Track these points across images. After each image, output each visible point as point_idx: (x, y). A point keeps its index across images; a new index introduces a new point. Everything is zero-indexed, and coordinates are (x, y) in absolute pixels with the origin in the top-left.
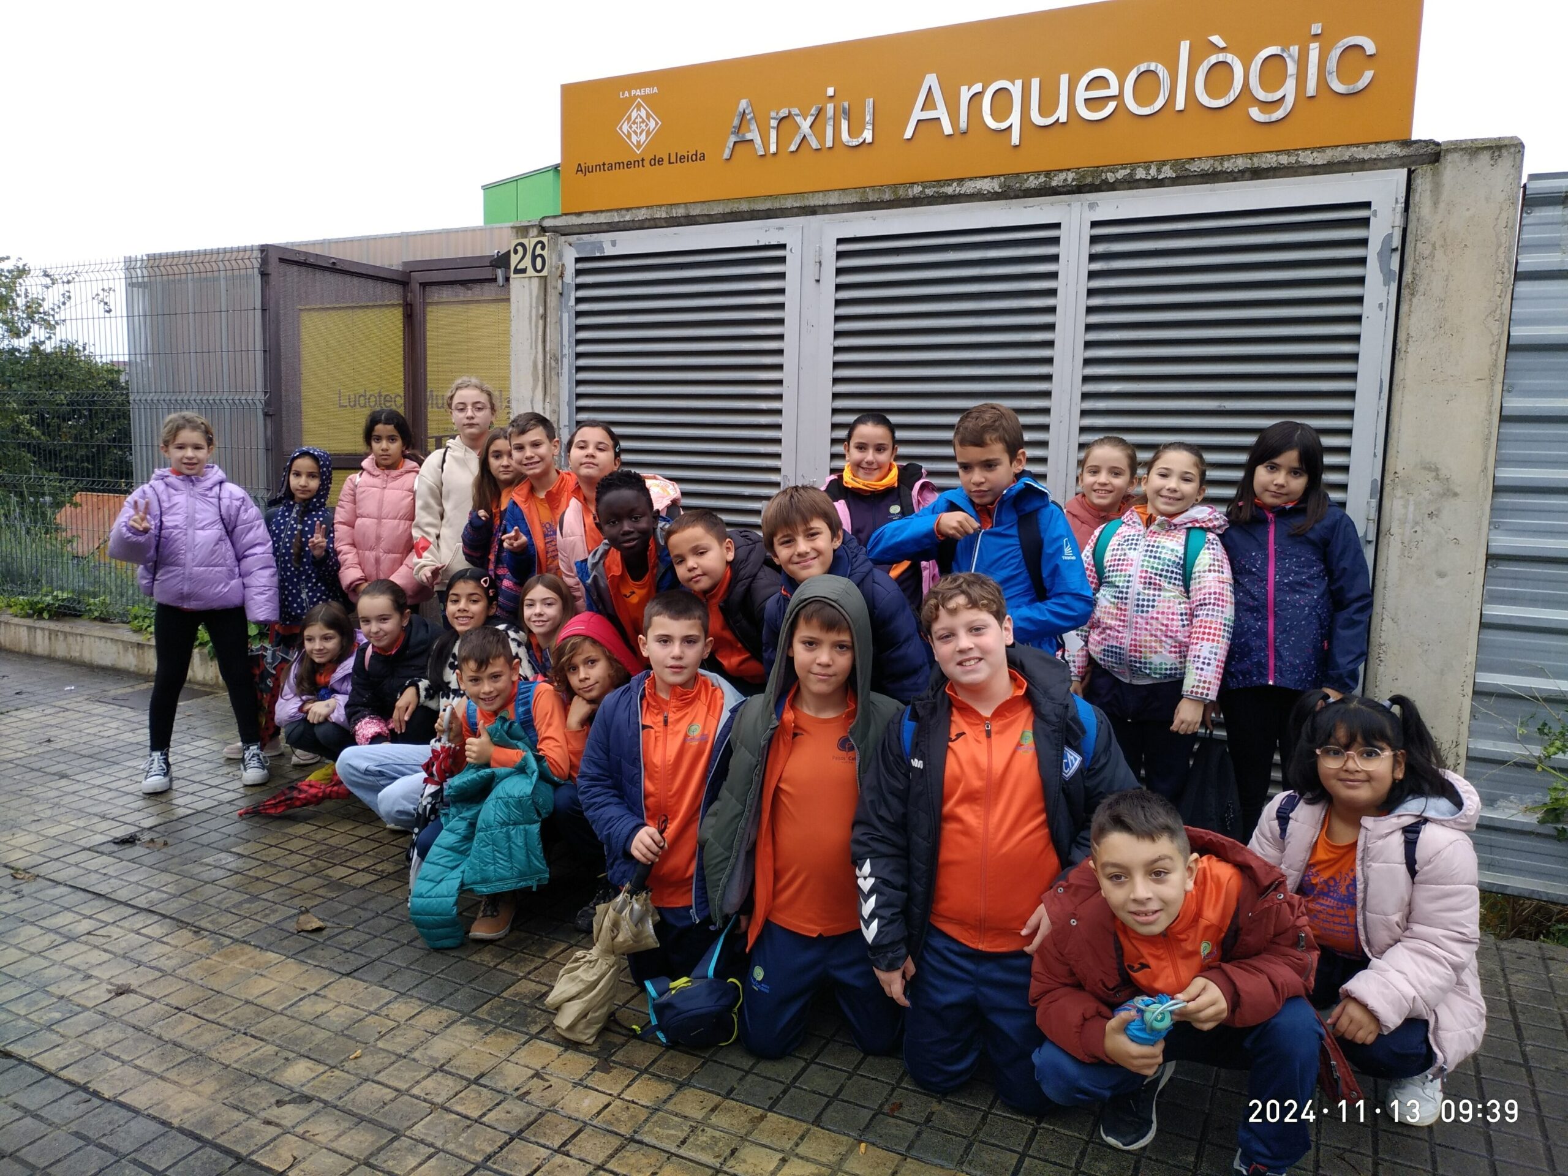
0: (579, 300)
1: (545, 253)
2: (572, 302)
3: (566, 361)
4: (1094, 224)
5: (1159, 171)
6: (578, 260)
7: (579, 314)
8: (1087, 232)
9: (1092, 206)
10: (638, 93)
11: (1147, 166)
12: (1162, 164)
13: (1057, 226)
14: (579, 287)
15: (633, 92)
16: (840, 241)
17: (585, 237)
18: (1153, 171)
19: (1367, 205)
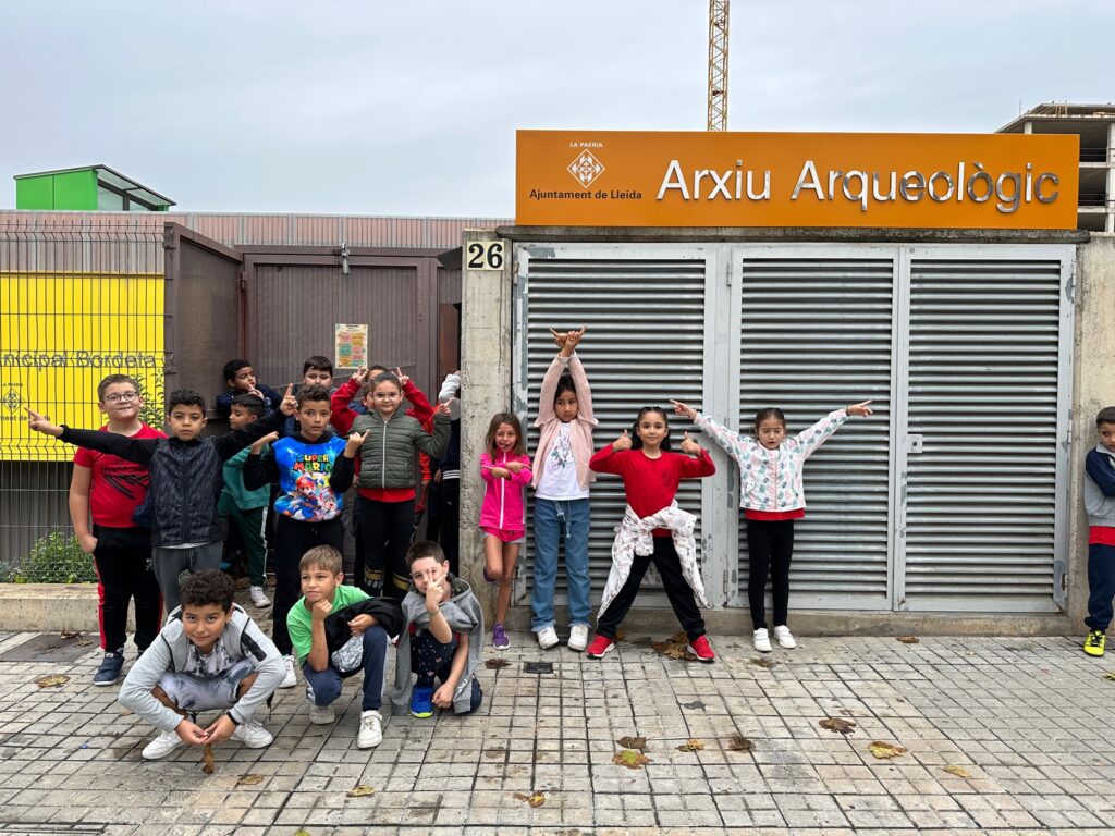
0: (531, 290)
1: (502, 254)
2: (526, 291)
3: (520, 335)
4: (913, 261)
5: (949, 234)
6: (531, 261)
7: (531, 300)
8: (910, 266)
9: (912, 251)
10: (586, 145)
11: (942, 230)
12: (950, 230)
13: (891, 261)
14: (531, 280)
15: (581, 144)
16: (745, 260)
17: (538, 244)
18: (945, 233)
19: (1058, 262)
